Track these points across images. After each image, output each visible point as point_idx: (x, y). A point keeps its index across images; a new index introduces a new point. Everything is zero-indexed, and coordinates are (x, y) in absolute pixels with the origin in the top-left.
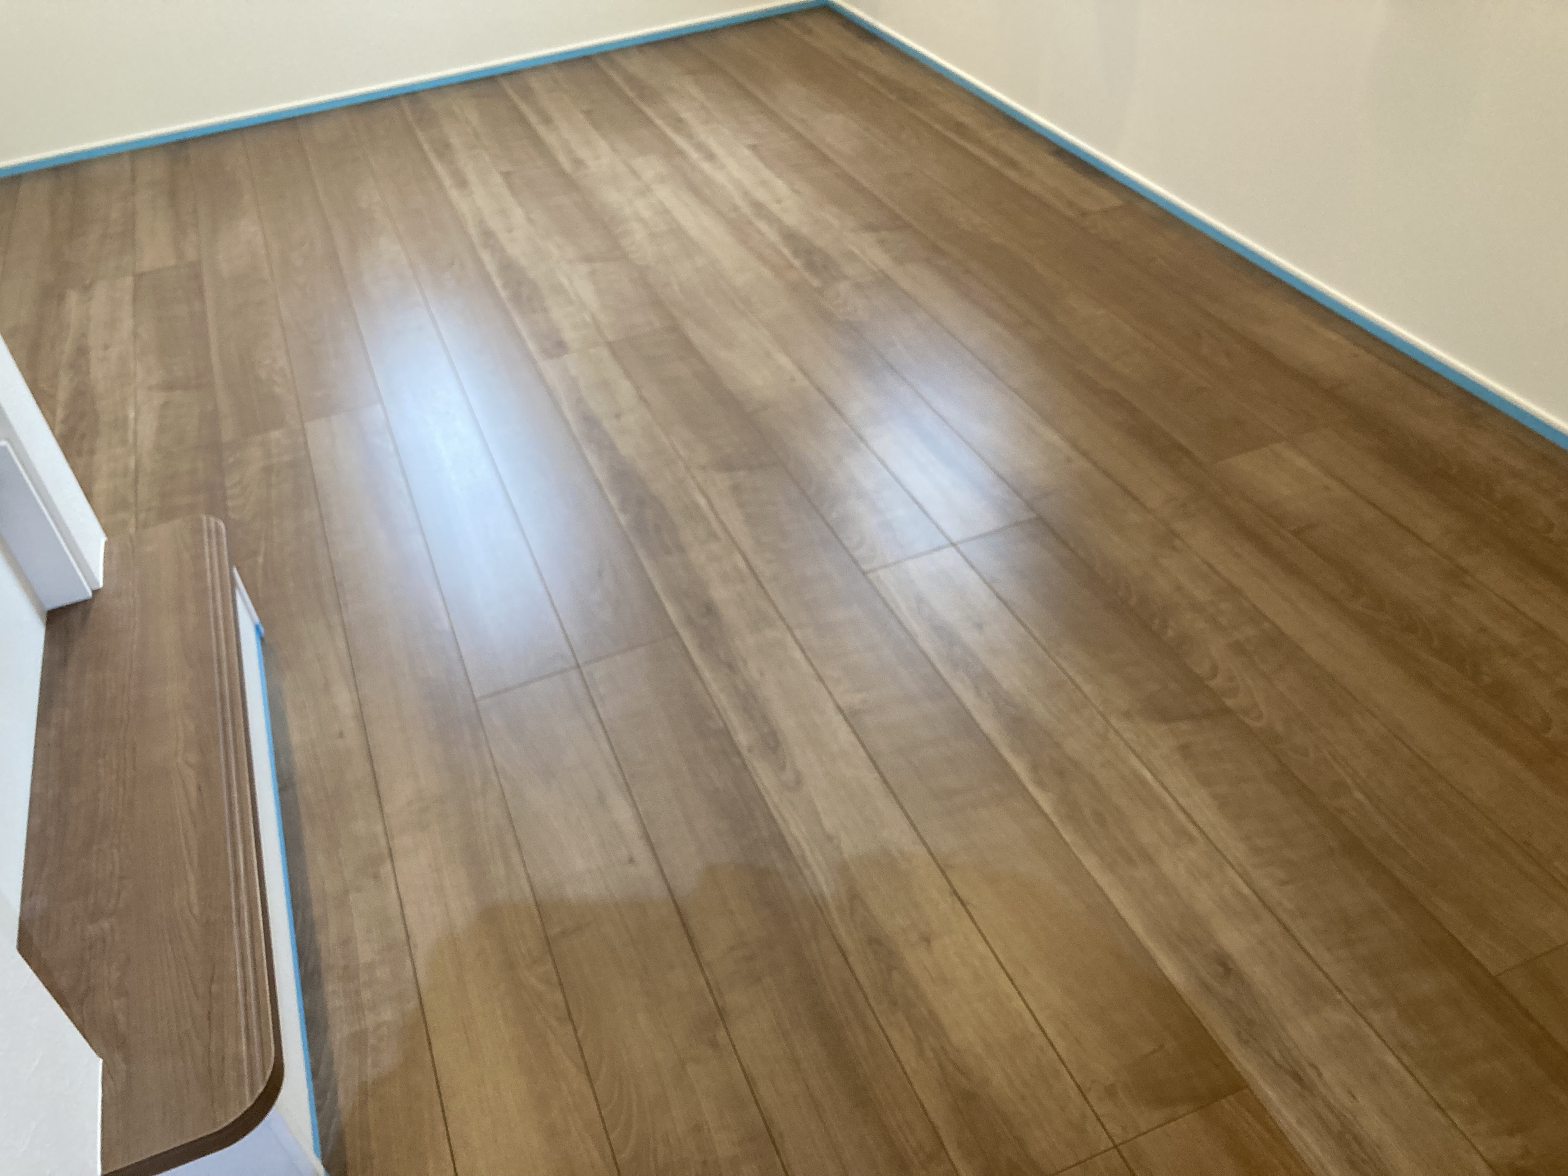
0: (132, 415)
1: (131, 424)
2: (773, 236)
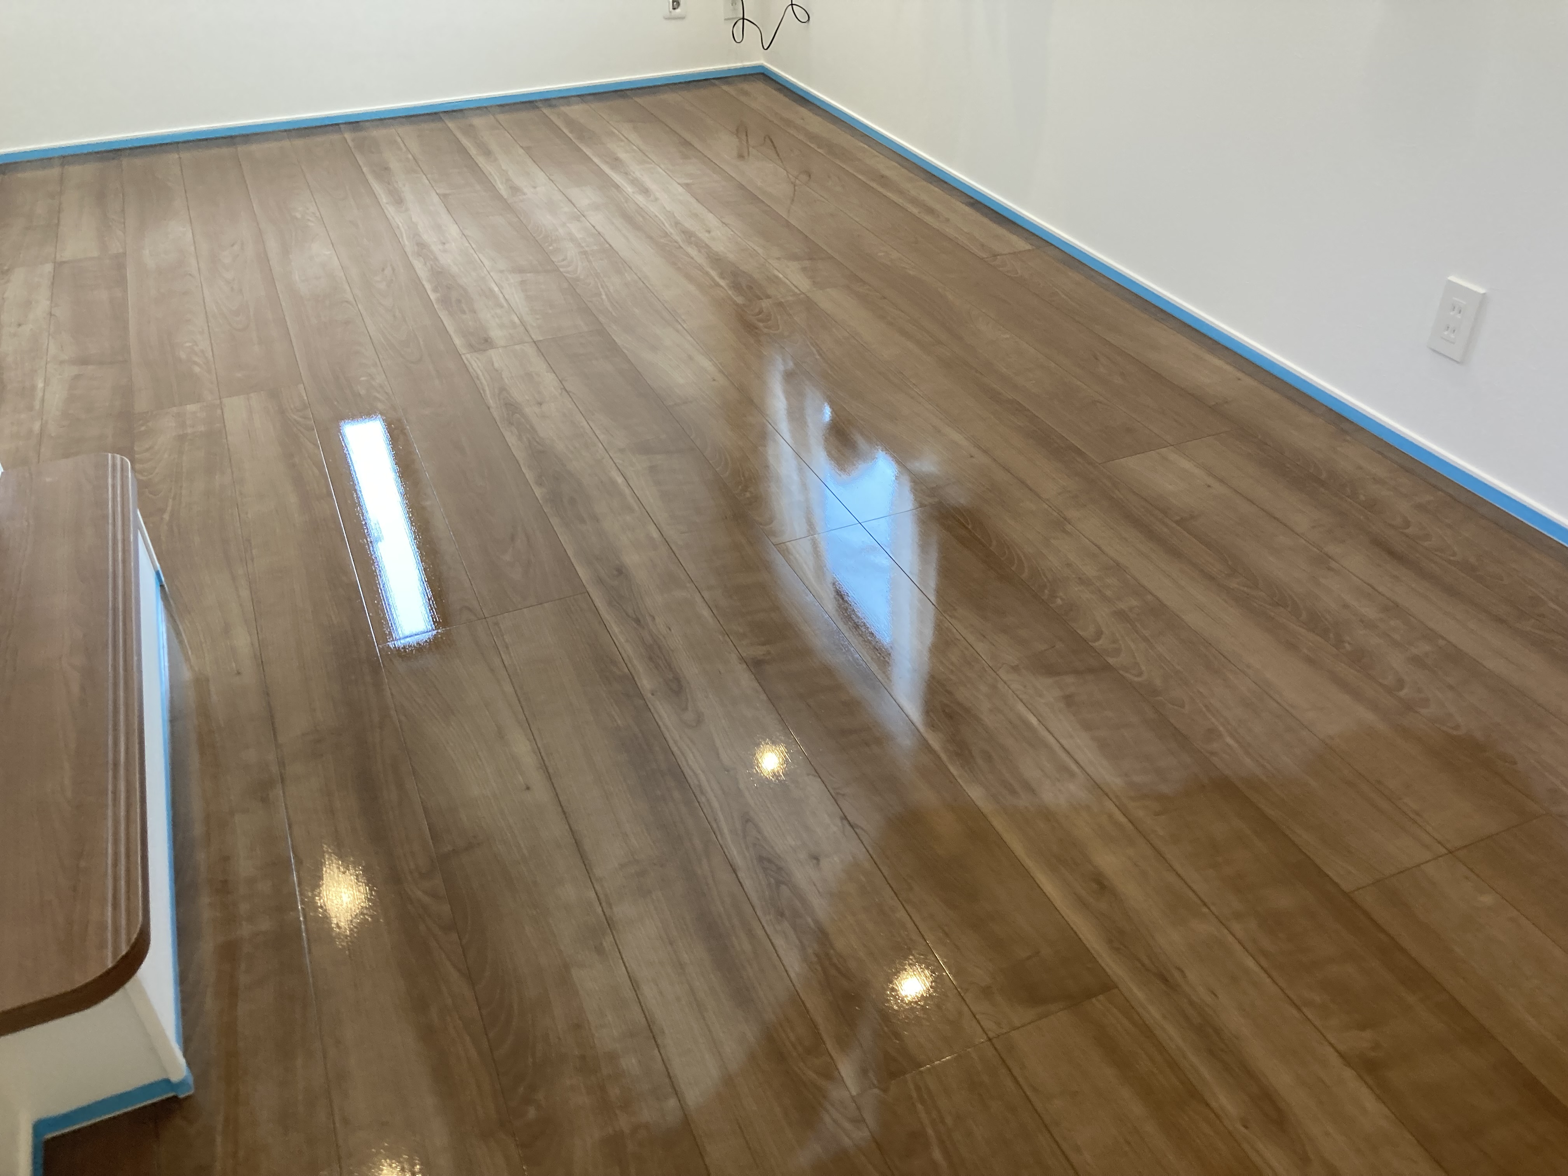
0: (40, 385)
1: (39, 394)
2: (701, 259)
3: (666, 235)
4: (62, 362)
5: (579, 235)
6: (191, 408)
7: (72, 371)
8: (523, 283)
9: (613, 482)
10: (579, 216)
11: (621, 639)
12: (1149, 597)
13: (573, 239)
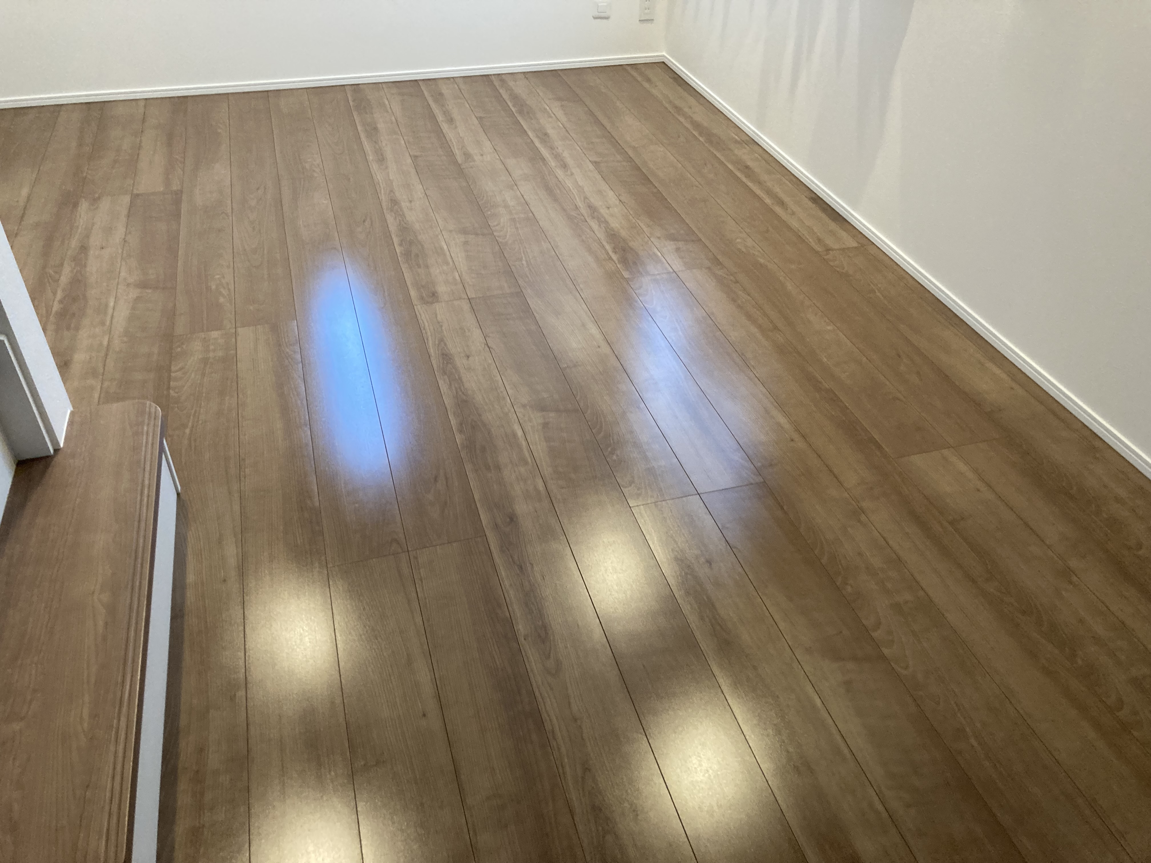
0: (112, 304)
1: (110, 311)
2: (601, 235)
3: (577, 208)
4: (128, 285)
5: (511, 203)
6: (215, 334)
7: (134, 293)
8: (466, 243)
9: (515, 435)
10: (514, 185)
11: (507, 583)
12: (921, 593)
13: (506, 206)
